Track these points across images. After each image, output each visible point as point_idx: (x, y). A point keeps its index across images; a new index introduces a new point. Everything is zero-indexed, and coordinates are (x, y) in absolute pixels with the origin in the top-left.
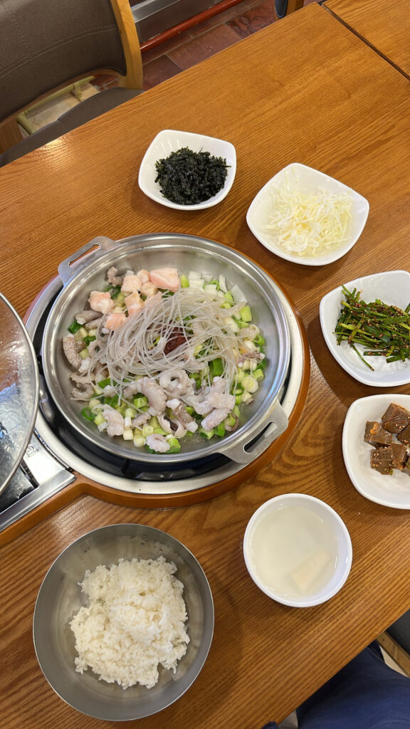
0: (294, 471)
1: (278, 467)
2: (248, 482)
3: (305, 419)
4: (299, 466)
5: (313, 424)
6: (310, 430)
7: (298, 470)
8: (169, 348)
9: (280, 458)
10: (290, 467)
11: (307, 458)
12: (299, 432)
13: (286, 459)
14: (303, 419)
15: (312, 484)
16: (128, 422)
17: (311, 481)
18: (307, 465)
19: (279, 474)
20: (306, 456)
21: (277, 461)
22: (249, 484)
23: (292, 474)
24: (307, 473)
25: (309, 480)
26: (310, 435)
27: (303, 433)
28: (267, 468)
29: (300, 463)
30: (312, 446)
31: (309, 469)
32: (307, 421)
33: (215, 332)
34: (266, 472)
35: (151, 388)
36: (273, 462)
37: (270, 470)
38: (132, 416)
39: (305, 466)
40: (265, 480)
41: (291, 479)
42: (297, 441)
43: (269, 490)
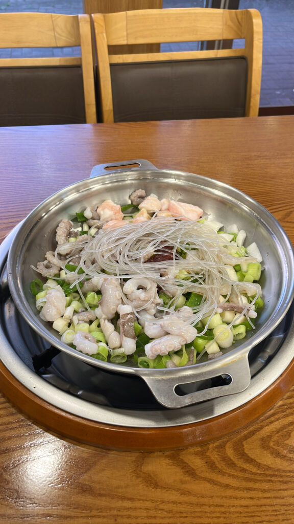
0: (233, 472)
1: (215, 456)
2: (167, 453)
3: (276, 416)
4: (244, 470)
5: (284, 427)
6: (278, 431)
7: (240, 474)
8: (153, 259)
9: (222, 447)
10: (232, 464)
11: (258, 465)
12: (261, 428)
13: (230, 452)
14: (273, 415)
15: (251, 502)
16: (69, 312)
17: (251, 498)
18: (255, 474)
19: (212, 466)
20: (259, 461)
21: (216, 447)
22: (167, 457)
23: (230, 475)
24: (251, 485)
25: (249, 495)
26: (275, 438)
27: (267, 430)
28: (199, 449)
29: (247, 466)
30: (272, 453)
31: (255, 481)
32: (278, 419)
33: (210, 265)
34: (196, 454)
35: (111, 286)
36: (211, 446)
37: (202, 454)
38: (77, 309)
39: (252, 473)
40: (190, 464)
41: (225, 480)
42: (254, 437)
43: (187, 478)
